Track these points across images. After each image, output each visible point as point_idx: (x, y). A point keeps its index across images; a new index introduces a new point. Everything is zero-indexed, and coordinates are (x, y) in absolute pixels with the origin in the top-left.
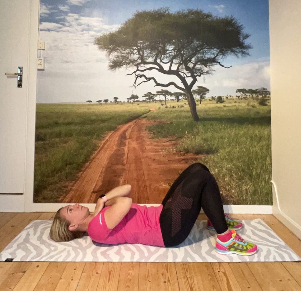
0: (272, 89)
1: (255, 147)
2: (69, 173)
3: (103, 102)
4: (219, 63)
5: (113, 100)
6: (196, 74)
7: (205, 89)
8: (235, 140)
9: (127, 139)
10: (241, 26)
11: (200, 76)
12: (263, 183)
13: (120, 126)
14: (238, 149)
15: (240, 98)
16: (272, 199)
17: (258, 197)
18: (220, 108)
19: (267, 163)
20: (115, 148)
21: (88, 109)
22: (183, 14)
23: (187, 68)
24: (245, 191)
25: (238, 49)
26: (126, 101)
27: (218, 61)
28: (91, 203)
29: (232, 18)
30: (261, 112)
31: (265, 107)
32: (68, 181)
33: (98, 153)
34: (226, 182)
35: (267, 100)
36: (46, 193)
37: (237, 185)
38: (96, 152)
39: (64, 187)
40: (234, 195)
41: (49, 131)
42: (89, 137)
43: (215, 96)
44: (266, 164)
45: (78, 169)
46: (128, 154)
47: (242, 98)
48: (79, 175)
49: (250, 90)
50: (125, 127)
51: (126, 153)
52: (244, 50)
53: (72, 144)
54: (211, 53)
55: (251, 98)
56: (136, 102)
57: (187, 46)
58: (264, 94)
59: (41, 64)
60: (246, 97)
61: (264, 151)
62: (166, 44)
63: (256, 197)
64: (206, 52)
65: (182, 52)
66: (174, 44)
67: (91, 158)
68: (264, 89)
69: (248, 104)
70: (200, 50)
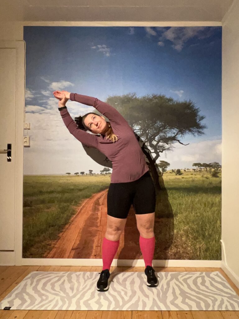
0: (223, 164)
1: (208, 212)
2: (52, 233)
3: (80, 174)
4: (179, 141)
5: (88, 173)
6: (159, 150)
7: (166, 163)
8: (191, 206)
9: (100, 205)
10: (198, 108)
11: (162, 152)
12: (214, 242)
13: (94, 194)
14: (193, 214)
15: (196, 171)
16: (221, 255)
17: (209, 254)
18: (179, 179)
19: (218, 226)
20: (90, 213)
21: (68, 180)
22: (148, 99)
23: (152, 146)
24: (199, 249)
25: (195, 129)
26: (99, 173)
27: (178, 139)
28: (70, 258)
29: (191, 102)
30: (214, 182)
31: (217, 179)
32: (51, 240)
33: (76, 217)
34: (183, 241)
35: (219, 172)
36: (33, 249)
37: (192, 243)
38: (74, 216)
39: (48, 245)
40: (189, 252)
41: (34, 198)
42: (69, 204)
43: (175, 169)
44: (216, 227)
45: (59, 230)
46: (101, 217)
47: (198, 171)
48: (60, 235)
49: (204, 164)
50: (99, 195)
51: (99, 217)
52: (200, 130)
53: (54, 209)
54: (172, 132)
55: (205, 171)
56: (108, 174)
57: (152, 126)
58: (216, 167)
59: (26, 142)
60: (201, 170)
61: (215, 215)
62: (134, 125)
63: (208, 253)
64: (168, 131)
65: (147, 131)
66: (140, 124)
67: (70, 221)
68: (216, 163)
69: (202, 176)
70: (163, 130)
